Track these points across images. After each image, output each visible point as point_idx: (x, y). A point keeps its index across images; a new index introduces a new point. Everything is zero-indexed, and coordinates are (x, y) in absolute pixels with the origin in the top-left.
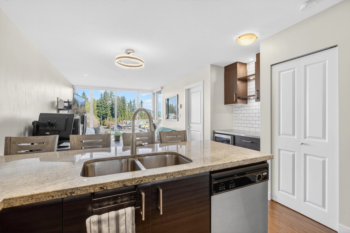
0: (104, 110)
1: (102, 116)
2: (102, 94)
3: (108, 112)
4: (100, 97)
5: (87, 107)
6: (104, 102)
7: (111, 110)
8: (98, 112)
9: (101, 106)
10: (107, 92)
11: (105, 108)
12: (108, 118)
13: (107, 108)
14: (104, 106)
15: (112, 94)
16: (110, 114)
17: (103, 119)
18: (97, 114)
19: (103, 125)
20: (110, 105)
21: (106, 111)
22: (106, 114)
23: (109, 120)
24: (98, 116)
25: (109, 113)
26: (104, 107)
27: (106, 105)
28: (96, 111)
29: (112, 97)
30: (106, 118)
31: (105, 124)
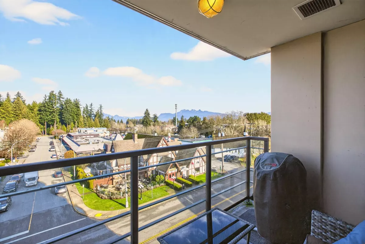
0: (50, 115)
1: (47, 122)
2: (46, 95)
3: (55, 117)
4: (44, 99)
5: (23, 111)
6: (49, 106)
7: (59, 115)
8: (40, 118)
9: (45, 110)
10: (54, 93)
11: (52, 112)
12: (55, 125)
13: (54, 113)
14: (50, 110)
15: (61, 96)
16: (58, 120)
17: (48, 126)
18: (39, 121)
19: (48, 134)
20: (58, 110)
21: (52, 117)
22: (53, 121)
23: (56, 128)
24: (40, 123)
25: (57, 118)
26: (50, 112)
27: (52, 109)
28: (38, 117)
29: (61, 99)
30: (53, 125)
31: (50, 133)
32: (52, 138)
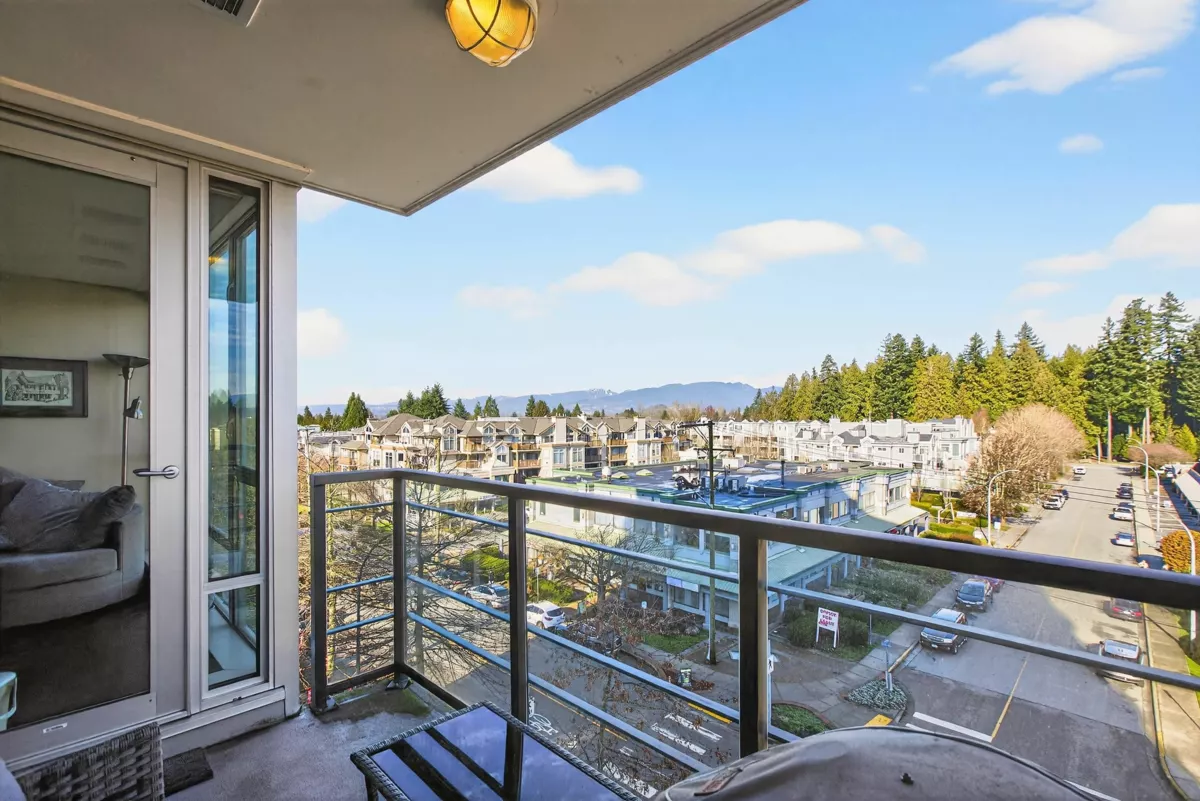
32: (1130, 473)
